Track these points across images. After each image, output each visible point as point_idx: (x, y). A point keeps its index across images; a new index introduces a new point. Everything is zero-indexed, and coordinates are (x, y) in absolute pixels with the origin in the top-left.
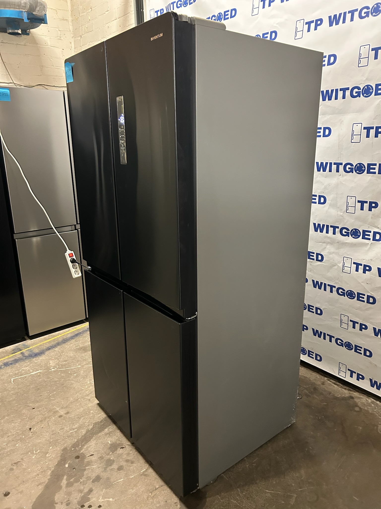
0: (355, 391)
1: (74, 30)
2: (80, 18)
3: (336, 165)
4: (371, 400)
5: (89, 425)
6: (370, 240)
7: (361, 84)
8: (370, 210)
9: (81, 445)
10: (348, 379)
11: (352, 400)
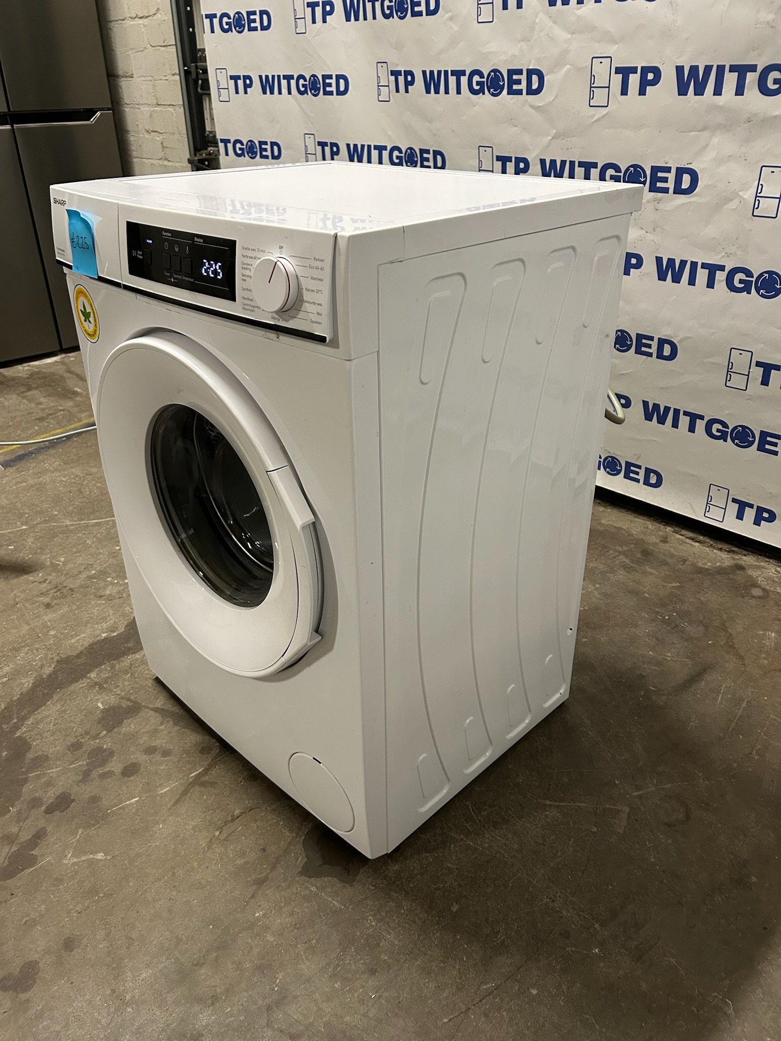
0: (744, 552)
5: (42, 666)
9: (18, 717)
10: (731, 525)
11: (742, 573)
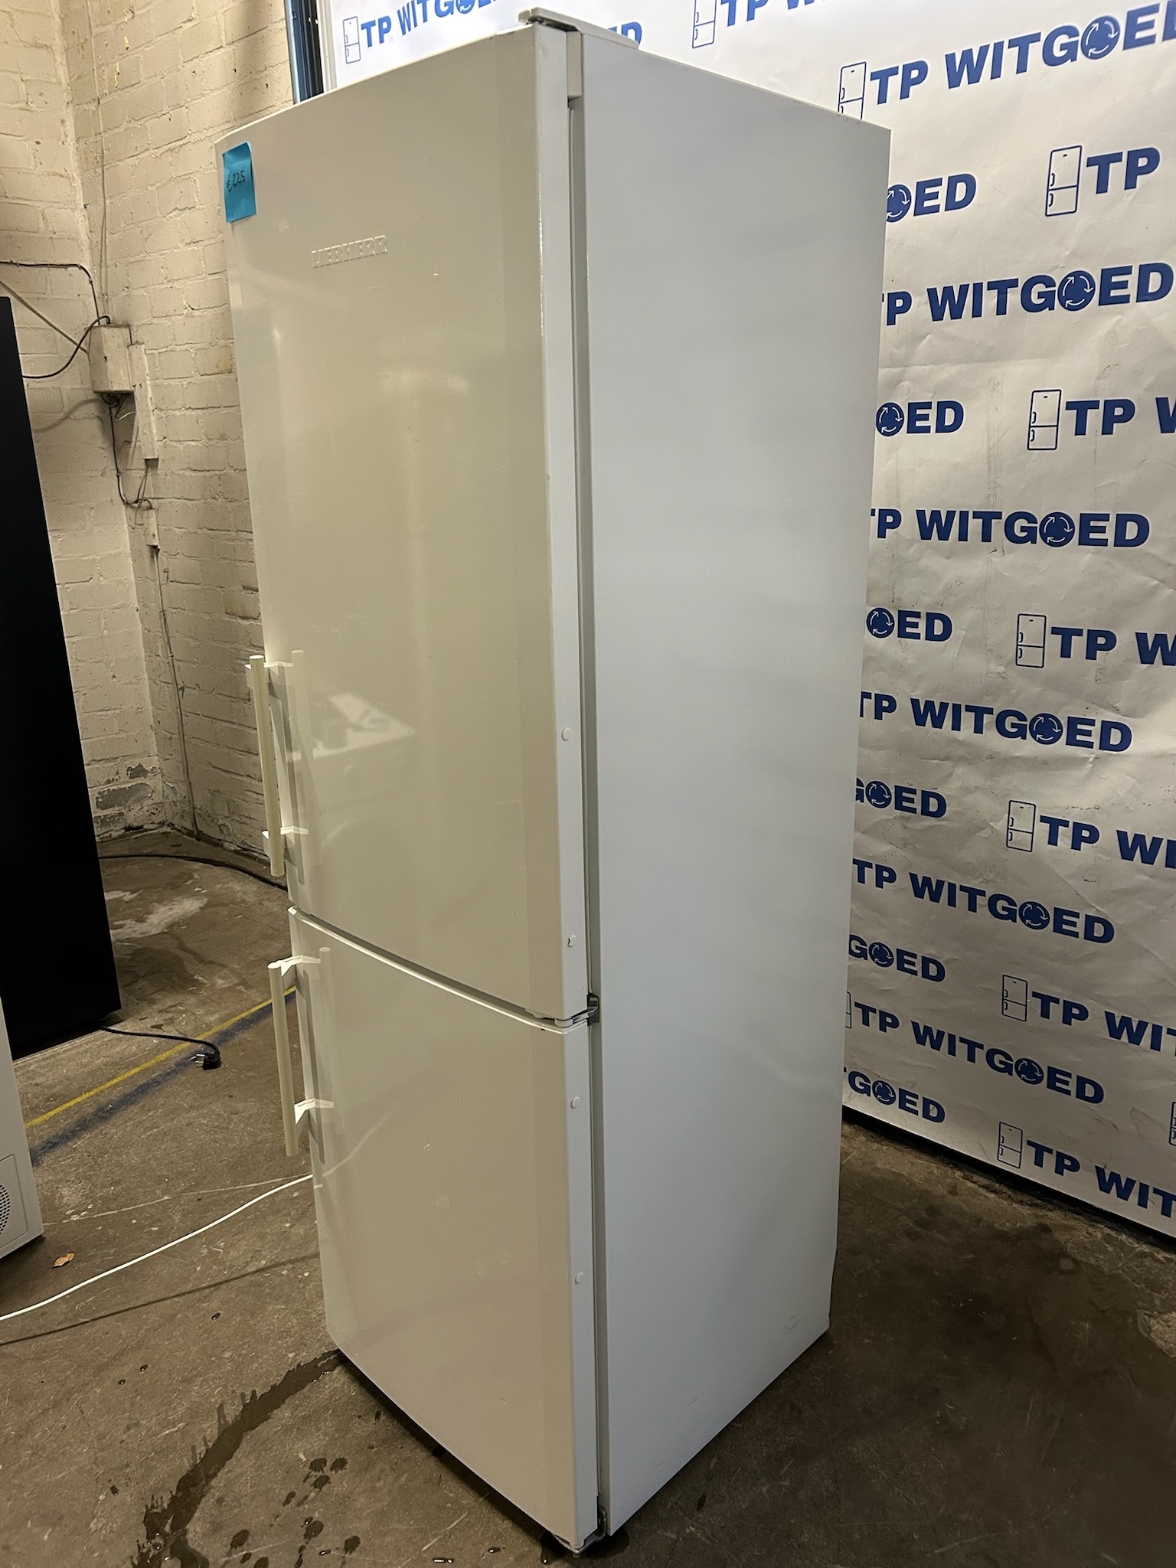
0: (1050, 1206)
1: (73, 79)
2: (93, 40)
3: (981, 520)
4: (1103, 1233)
5: (224, 1405)
6: (1092, 748)
7: (1057, 267)
8: (1091, 655)
9: (206, 1478)
10: (1028, 1171)
11: (1048, 1236)
